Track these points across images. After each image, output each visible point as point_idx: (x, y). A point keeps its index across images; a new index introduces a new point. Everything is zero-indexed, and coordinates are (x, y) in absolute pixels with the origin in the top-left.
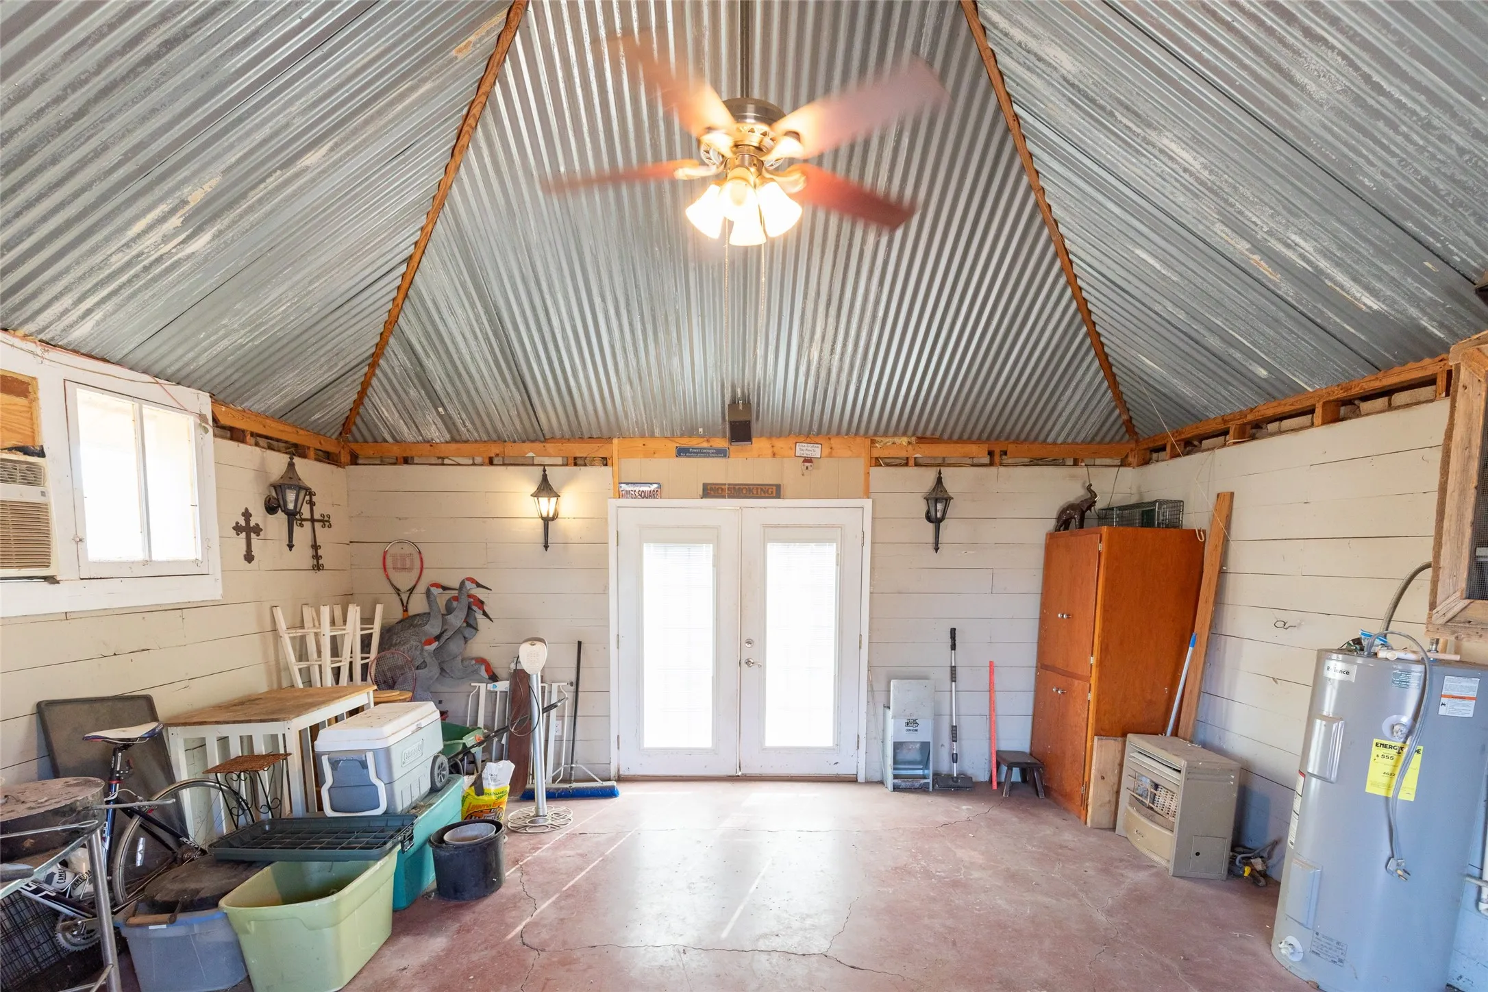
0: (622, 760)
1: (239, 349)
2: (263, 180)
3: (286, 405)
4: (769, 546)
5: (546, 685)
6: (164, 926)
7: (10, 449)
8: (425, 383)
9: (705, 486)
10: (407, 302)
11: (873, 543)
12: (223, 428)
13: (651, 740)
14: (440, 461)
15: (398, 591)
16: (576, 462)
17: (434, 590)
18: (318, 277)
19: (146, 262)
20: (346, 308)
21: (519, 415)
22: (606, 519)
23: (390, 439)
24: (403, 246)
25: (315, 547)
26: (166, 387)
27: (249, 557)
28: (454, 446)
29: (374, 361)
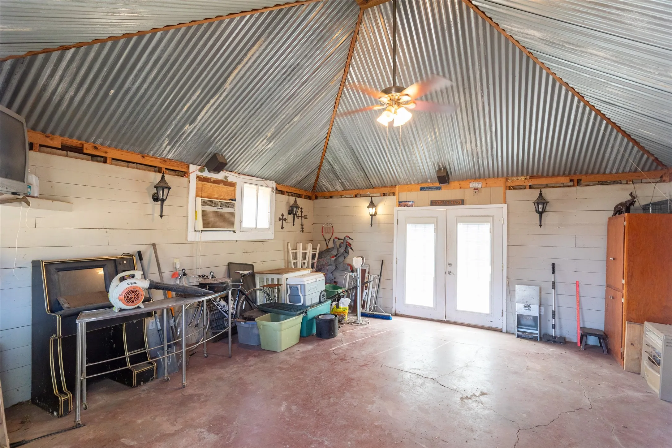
0: (397, 307)
1: (282, 169)
2: (284, 127)
3: (296, 183)
4: (458, 224)
5: (370, 275)
6: (244, 323)
7: (229, 200)
8: (335, 173)
9: (432, 201)
10: (327, 149)
11: (508, 223)
12: (279, 190)
13: (409, 300)
14: (341, 197)
15: (325, 239)
16: (384, 195)
17: (335, 239)
18: (301, 147)
19: (259, 152)
20: (309, 154)
21: (363, 180)
22: (393, 215)
23: (326, 191)
24: (323, 135)
25: (302, 225)
26: (265, 181)
27: (282, 228)
28: (345, 191)
29: (320, 167)
